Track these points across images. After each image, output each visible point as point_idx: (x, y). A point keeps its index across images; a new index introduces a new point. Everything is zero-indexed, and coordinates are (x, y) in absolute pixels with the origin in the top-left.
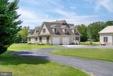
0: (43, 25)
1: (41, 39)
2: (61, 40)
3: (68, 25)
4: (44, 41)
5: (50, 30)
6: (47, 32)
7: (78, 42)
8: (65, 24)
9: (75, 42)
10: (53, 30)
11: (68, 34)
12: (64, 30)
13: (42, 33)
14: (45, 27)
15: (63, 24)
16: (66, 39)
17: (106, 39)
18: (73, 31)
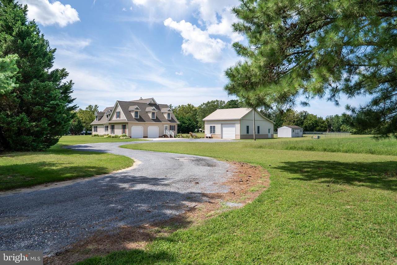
0: (116, 106)
1: (113, 128)
2: (146, 131)
3: (157, 107)
4: (118, 132)
5: (127, 113)
6: (123, 118)
7: (172, 133)
8: (153, 104)
9: (168, 133)
10: (133, 114)
11: (157, 120)
12: (150, 115)
13: (114, 119)
14: (119, 109)
15: (151, 105)
16: (153, 129)
17: (213, 129)
18: (166, 116)
